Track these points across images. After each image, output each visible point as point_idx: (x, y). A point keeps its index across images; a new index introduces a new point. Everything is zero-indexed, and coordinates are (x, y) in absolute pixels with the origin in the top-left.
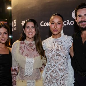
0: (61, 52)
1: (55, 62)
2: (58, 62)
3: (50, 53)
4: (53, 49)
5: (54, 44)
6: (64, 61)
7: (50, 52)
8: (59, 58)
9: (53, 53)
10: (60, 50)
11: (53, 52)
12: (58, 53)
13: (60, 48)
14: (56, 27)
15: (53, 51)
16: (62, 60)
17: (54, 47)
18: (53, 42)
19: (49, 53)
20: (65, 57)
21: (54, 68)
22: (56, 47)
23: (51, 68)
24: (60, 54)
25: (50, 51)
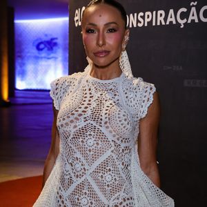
0: (106, 123)
1: (86, 157)
2: (95, 158)
3: (73, 125)
4: (83, 109)
5: (88, 95)
6: (113, 154)
7: (72, 121)
8: (98, 144)
9: (81, 124)
10: (103, 118)
11: (83, 120)
12: (98, 126)
13: (104, 112)
14: (101, 42)
15: (82, 117)
16: (109, 153)
17: (86, 105)
18: (87, 88)
19: (67, 124)
20: (119, 142)
21: (83, 179)
22: (94, 104)
23: (74, 179)
24: (103, 129)
25: (72, 118)
